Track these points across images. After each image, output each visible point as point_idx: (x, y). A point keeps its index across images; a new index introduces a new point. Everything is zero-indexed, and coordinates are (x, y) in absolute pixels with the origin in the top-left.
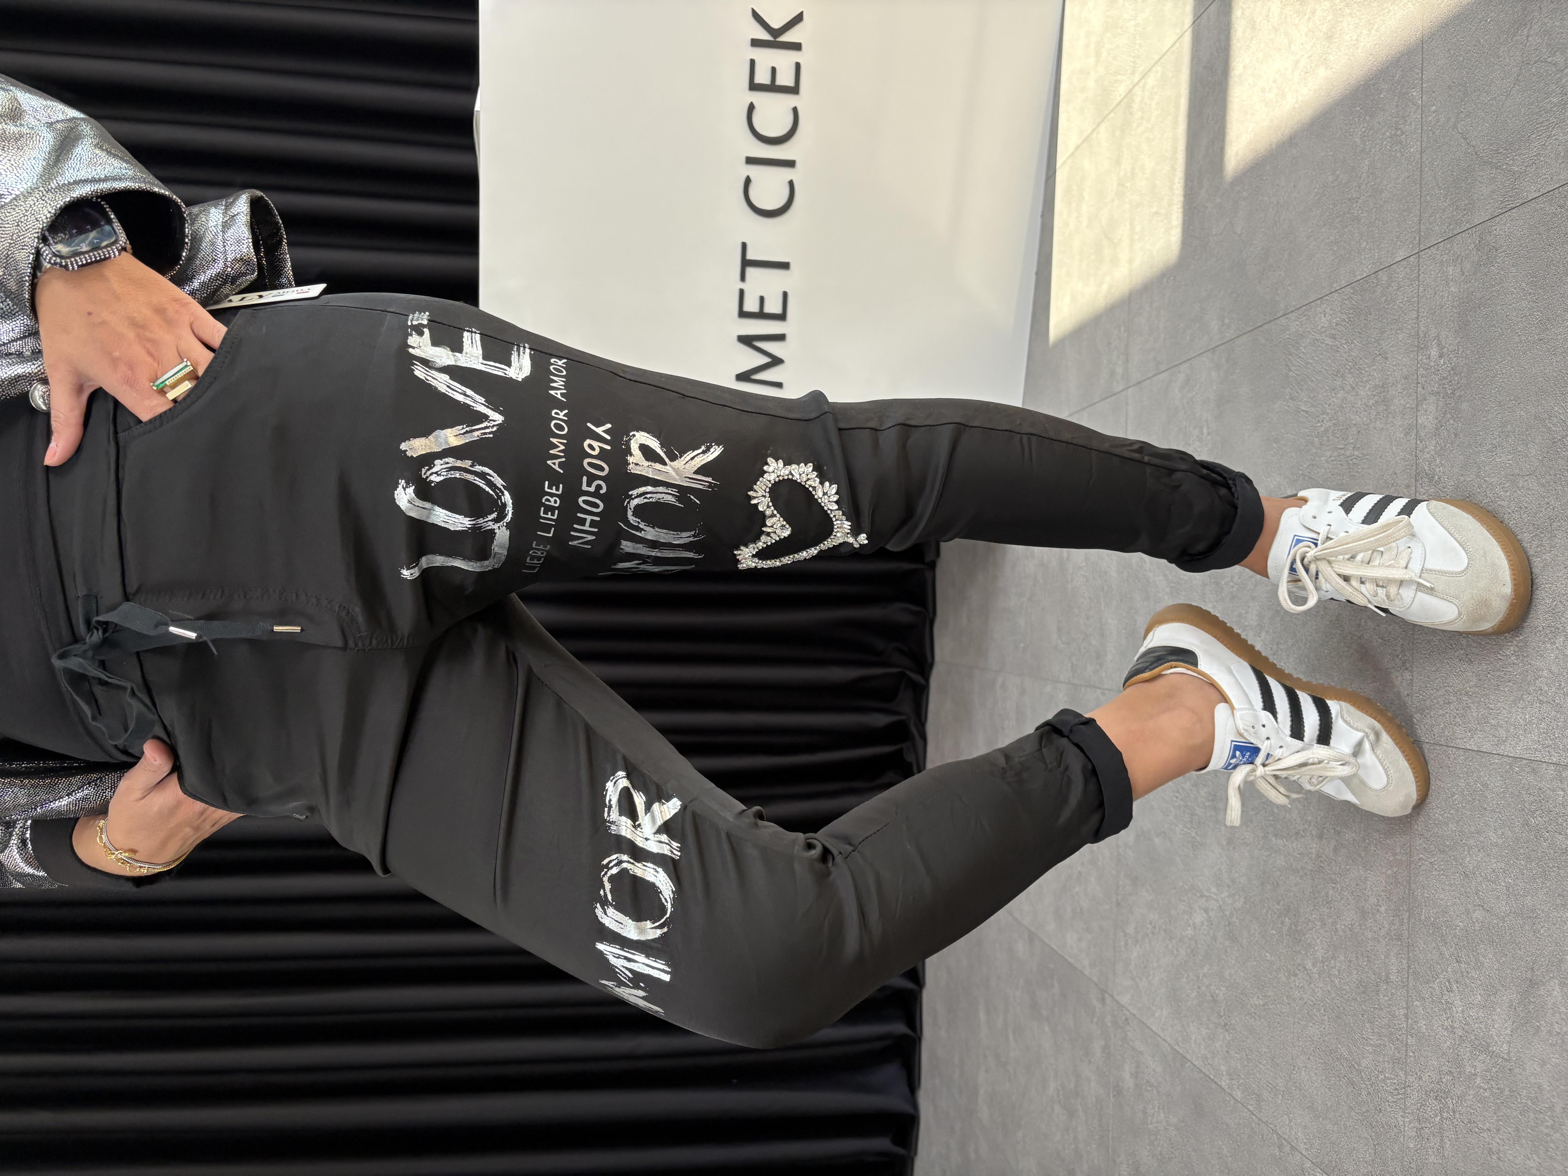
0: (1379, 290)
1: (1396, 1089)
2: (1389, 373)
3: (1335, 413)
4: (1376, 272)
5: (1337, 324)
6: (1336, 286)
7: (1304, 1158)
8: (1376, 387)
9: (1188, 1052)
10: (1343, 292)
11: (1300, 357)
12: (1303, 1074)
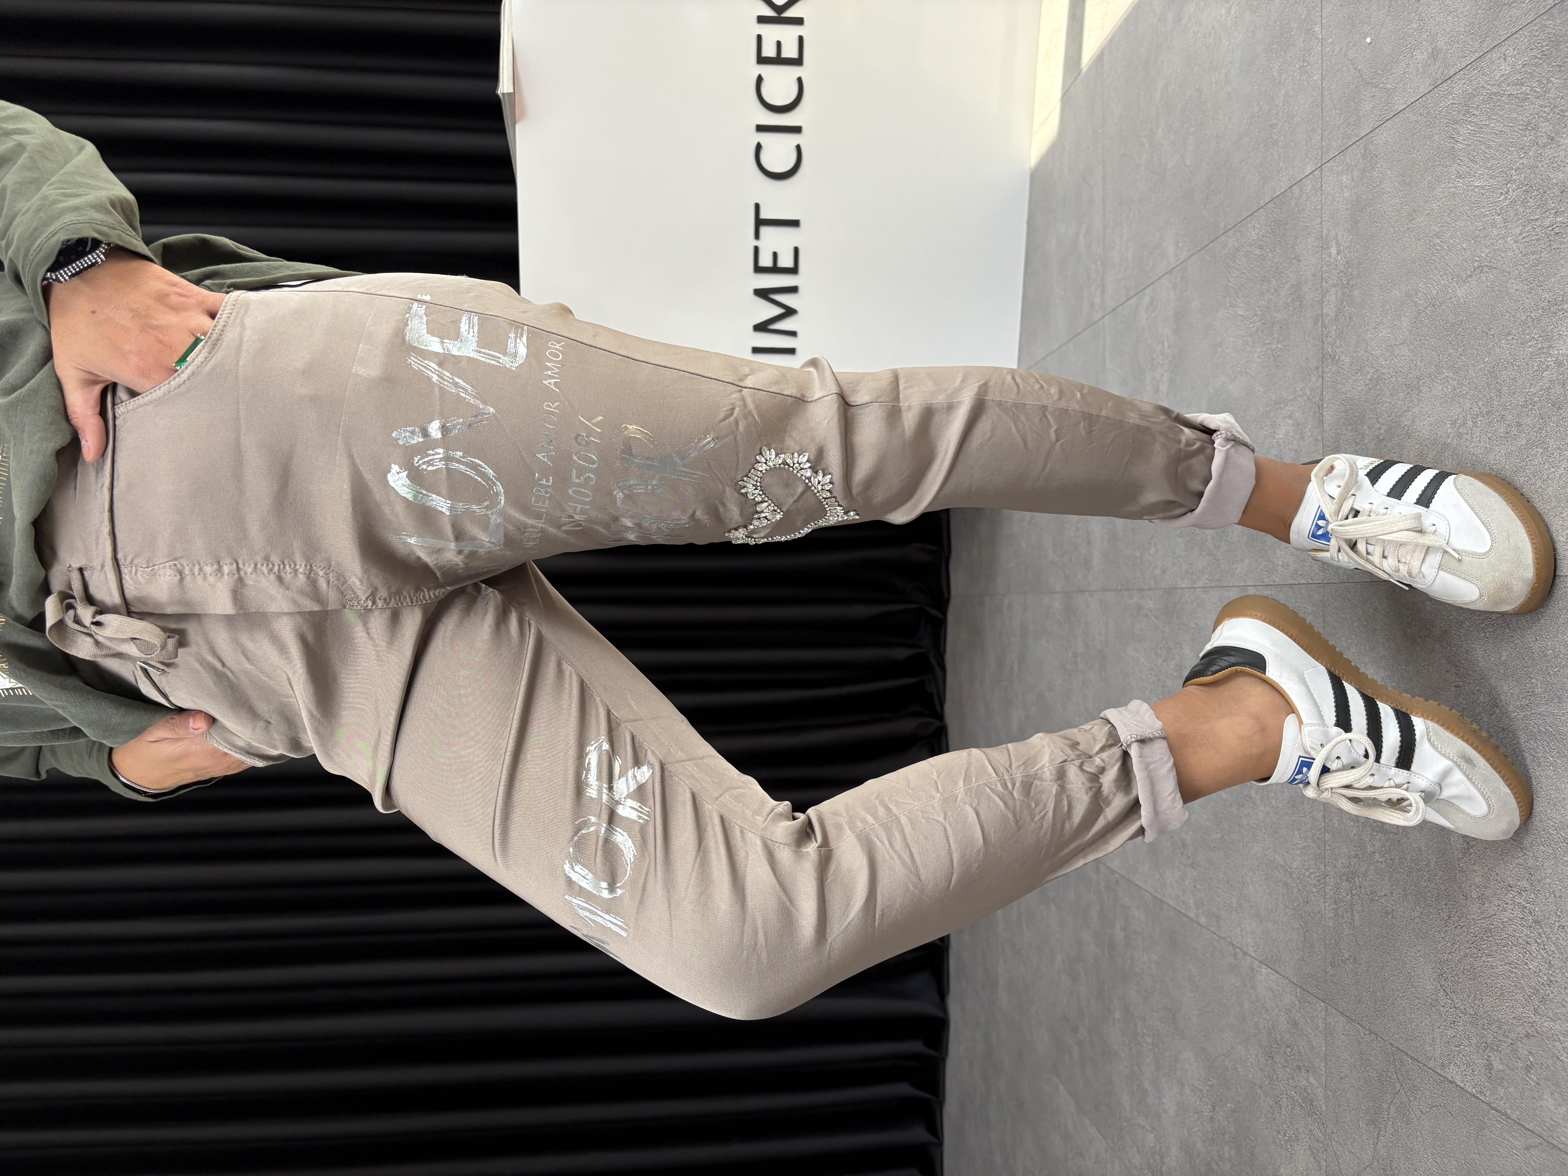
0: (1293, 202)
2: (1302, 273)
3: (1264, 314)
4: (1291, 187)
5: (1263, 236)
6: (1262, 203)
7: (1253, 959)
8: (1293, 286)
9: (1164, 896)
10: (1267, 208)
11: (1236, 269)
12: (1251, 888)
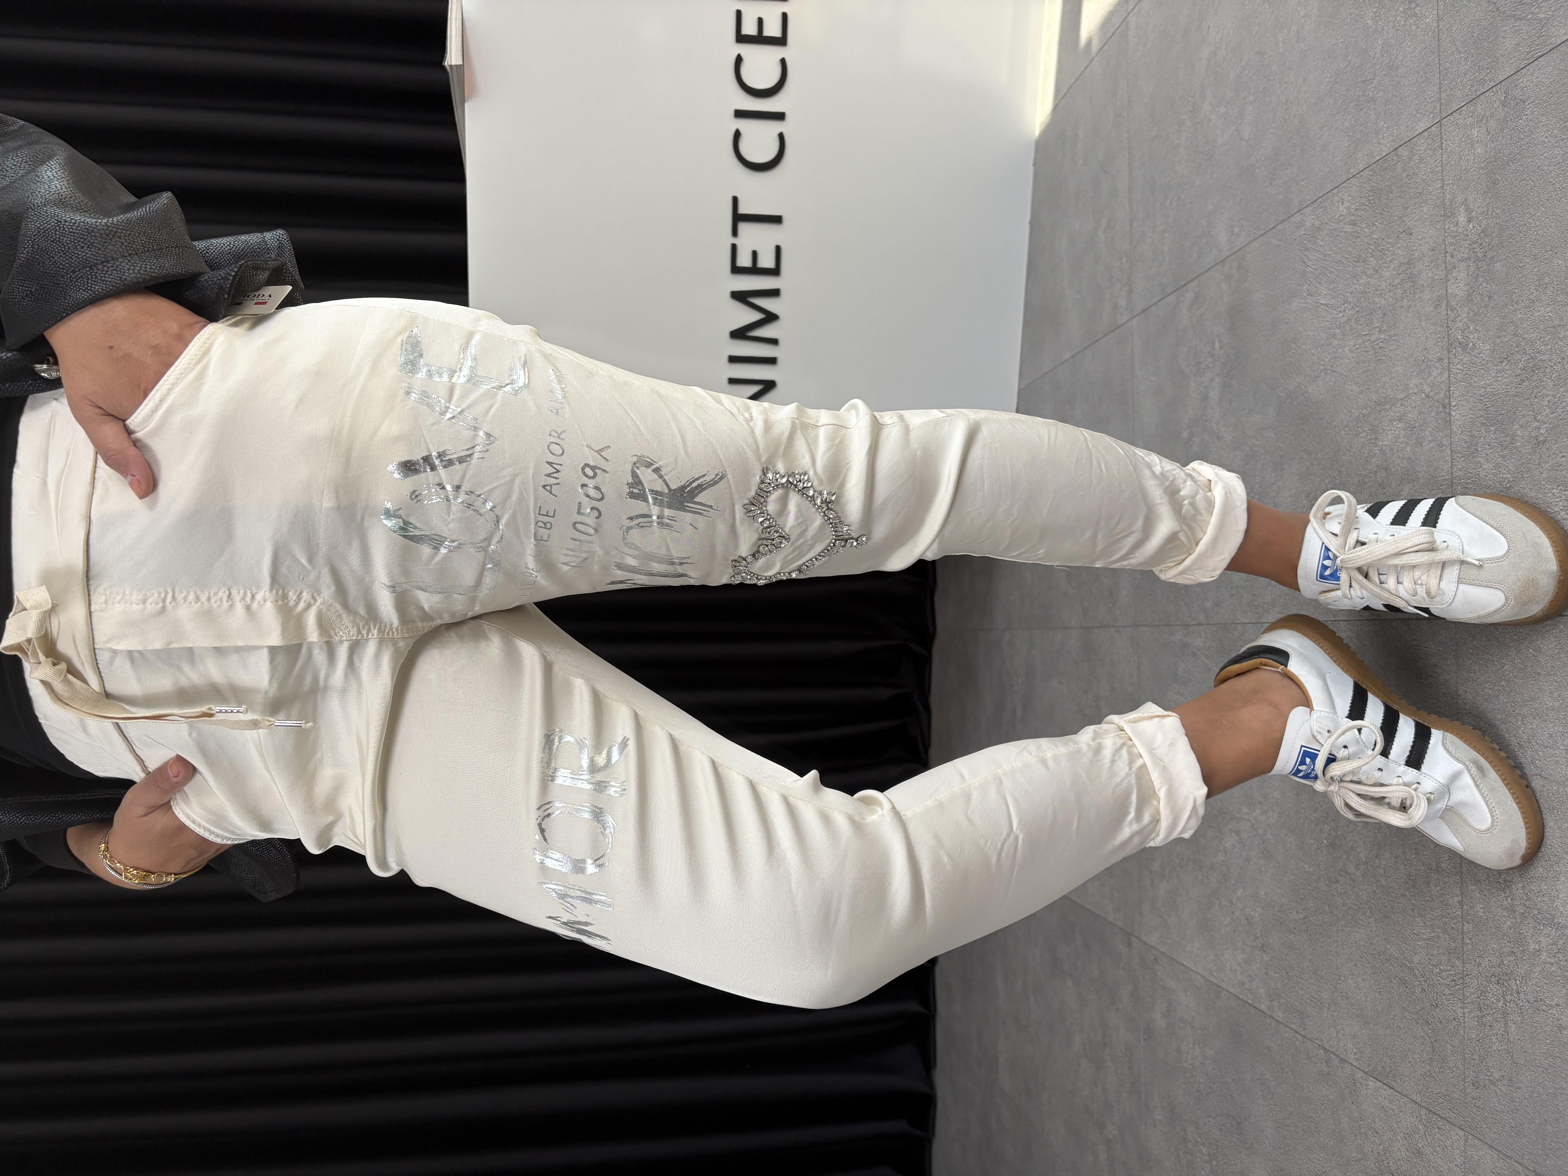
0: (1400, 166)
1: (1453, 980)
2: (1415, 248)
3: (1358, 300)
4: (1397, 148)
5: (1356, 210)
6: (1353, 171)
7: (1354, 1069)
8: (1401, 264)
9: (1223, 981)
10: (1361, 176)
11: (1317, 251)
12: (1349, 981)
